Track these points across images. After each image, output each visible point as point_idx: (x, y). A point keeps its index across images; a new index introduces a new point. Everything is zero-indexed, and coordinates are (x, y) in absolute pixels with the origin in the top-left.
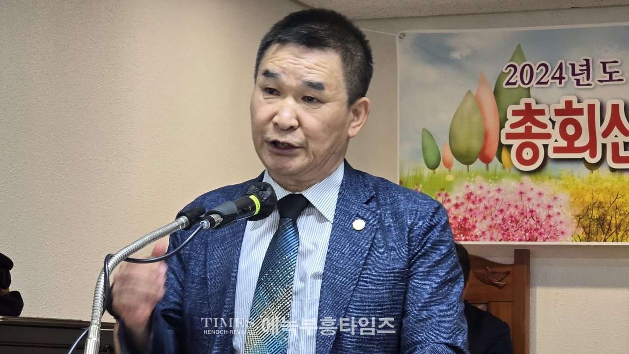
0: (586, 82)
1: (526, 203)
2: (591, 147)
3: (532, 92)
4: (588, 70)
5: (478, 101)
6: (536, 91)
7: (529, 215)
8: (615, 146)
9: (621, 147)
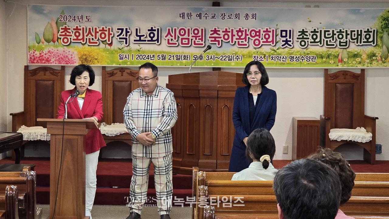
0: (82, 21)
1: (65, 54)
2: (83, 39)
4: (82, 18)
5: (51, 25)
6: (68, 23)
7: (66, 57)
8: (89, 39)
9: (91, 39)
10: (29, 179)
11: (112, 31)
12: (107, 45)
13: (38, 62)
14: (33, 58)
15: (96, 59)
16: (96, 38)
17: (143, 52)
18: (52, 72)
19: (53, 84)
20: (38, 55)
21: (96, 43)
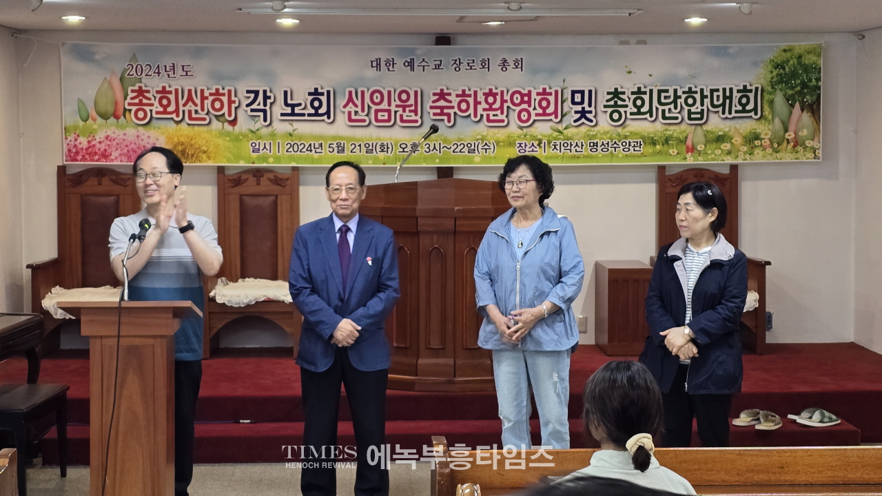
0: (173, 76)
1: (141, 142)
2: (177, 111)
3: (143, 80)
4: (174, 69)
5: (110, 84)
6: (145, 80)
8: (190, 112)
9: (193, 112)
11: (235, 96)
12: (226, 124)
13: (84, 159)
14: (74, 150)
15: (205, 152)
16: (203, 109)
17: (300, 138)
18: (114, 177)
19: (117, 202)
20: (85, 145)
21: (204, 119)
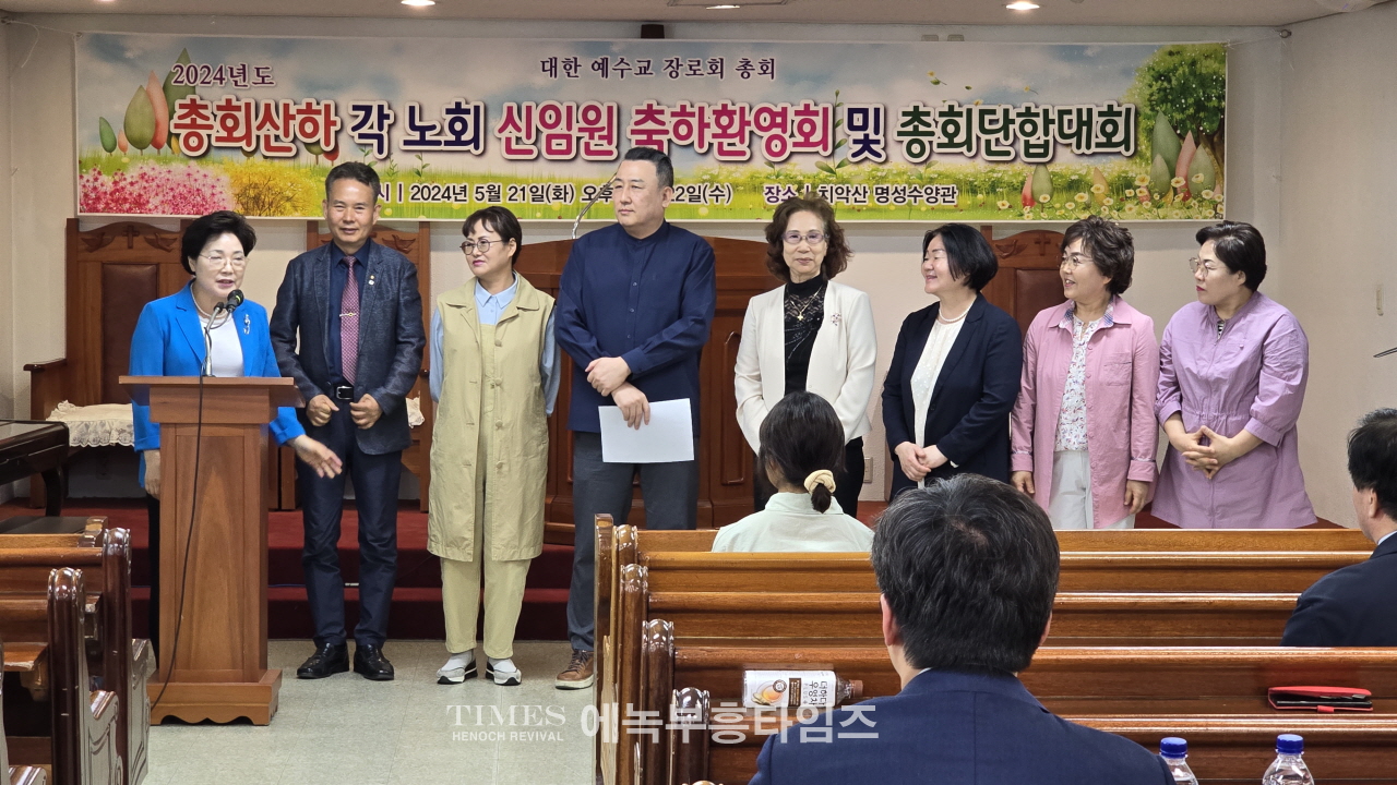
0: (243, 84)
2: (247, 137)
3: (197, 90)
4: (244, 73)
5: (148, 95)
6: (201, 89)
8: (267, 138)
9: (272, 139)
10: (110, 552)
11: (336, 115)
12: (321, 157)
13: (107, 208)
14: (93, 195)
15: (289, 199)
16: (286, 134)
17: (433, 178)
18: (152, 237)
19: (156, 274)
20: (109, 187)
21: (289, 149)
